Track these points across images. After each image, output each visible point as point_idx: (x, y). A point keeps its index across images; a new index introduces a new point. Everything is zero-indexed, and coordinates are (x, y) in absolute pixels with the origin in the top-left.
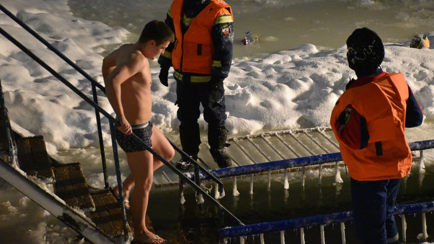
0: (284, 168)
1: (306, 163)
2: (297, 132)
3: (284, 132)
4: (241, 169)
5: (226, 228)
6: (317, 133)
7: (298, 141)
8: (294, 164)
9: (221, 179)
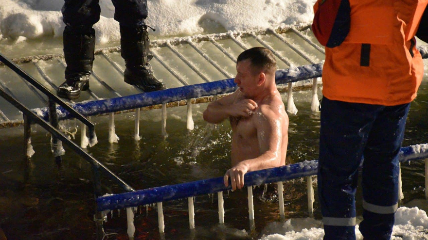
0: (186, 99)
1: (219, 90)
2: (200, 40)
3: (180, 40)
4: (121, 101)
5: (104, 196)
6: (230, 40)
7: (202, 54)
8: (201, 91)
9: (90, 117)
